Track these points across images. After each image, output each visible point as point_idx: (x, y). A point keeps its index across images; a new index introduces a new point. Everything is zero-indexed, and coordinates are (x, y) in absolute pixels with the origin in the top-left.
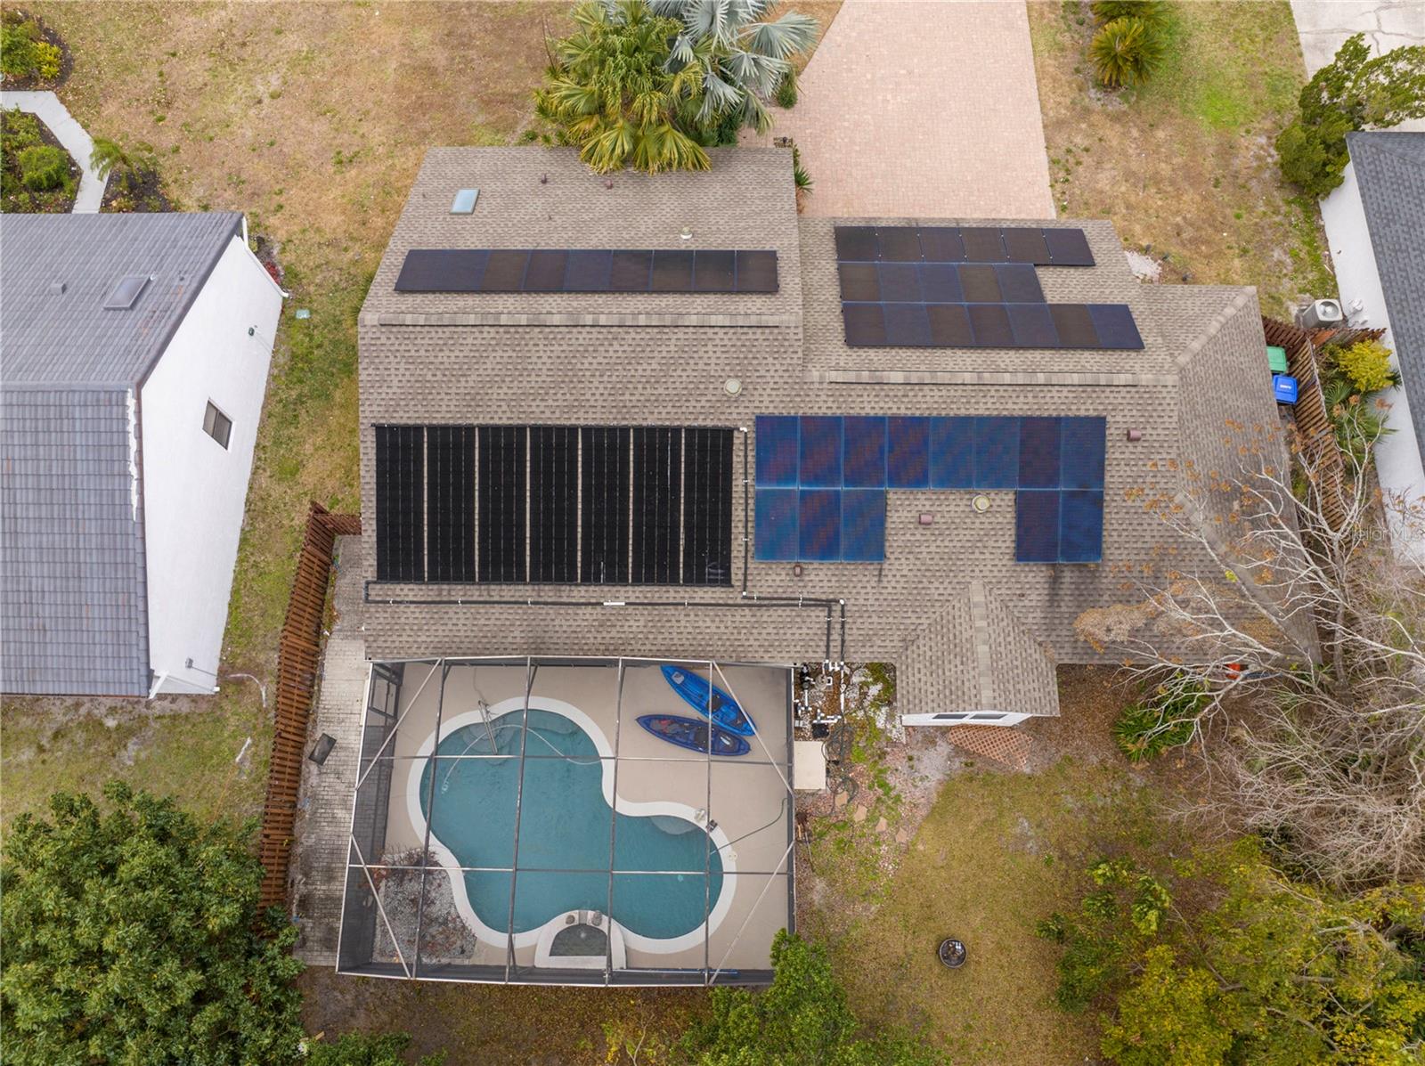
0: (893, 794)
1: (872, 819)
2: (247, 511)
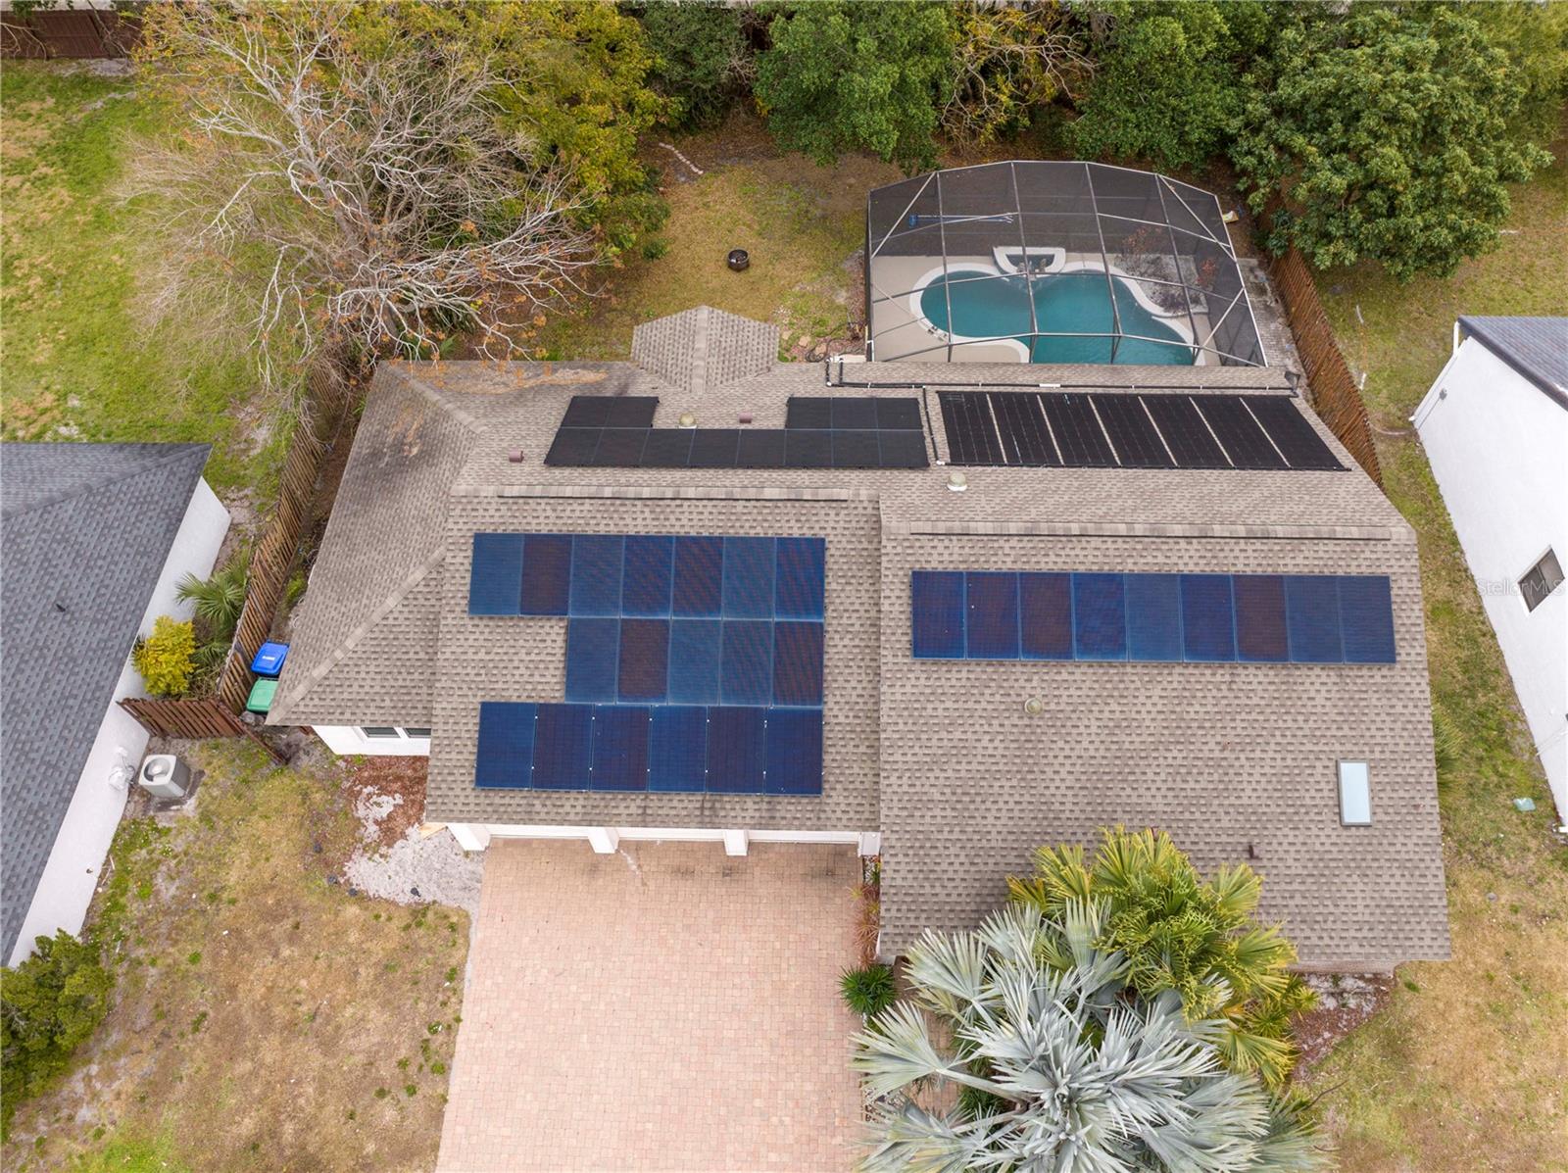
1: (795, 339)
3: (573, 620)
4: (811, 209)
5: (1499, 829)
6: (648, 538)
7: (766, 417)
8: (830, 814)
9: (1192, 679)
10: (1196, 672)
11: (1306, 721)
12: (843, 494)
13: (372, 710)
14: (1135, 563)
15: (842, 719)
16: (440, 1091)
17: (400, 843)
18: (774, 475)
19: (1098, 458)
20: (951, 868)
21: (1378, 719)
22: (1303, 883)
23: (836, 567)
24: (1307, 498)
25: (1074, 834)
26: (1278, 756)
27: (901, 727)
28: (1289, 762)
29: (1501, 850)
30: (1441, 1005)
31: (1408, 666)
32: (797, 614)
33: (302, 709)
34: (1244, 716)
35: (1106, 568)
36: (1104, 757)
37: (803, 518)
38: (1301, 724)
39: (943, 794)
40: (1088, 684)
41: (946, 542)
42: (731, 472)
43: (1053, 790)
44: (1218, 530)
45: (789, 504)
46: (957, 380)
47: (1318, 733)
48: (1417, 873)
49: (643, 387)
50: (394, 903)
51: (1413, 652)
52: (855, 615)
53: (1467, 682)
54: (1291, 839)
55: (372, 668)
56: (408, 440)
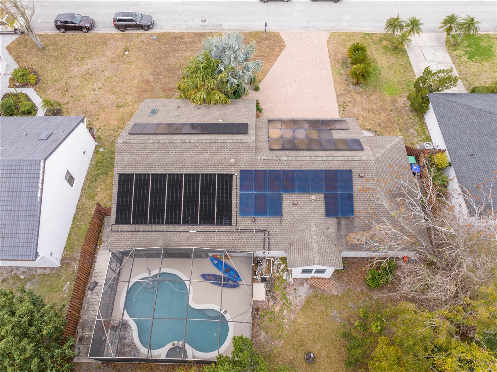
0: (289, 301)
1: (281, 310)
2: (77, 209)
53: (97, 177)
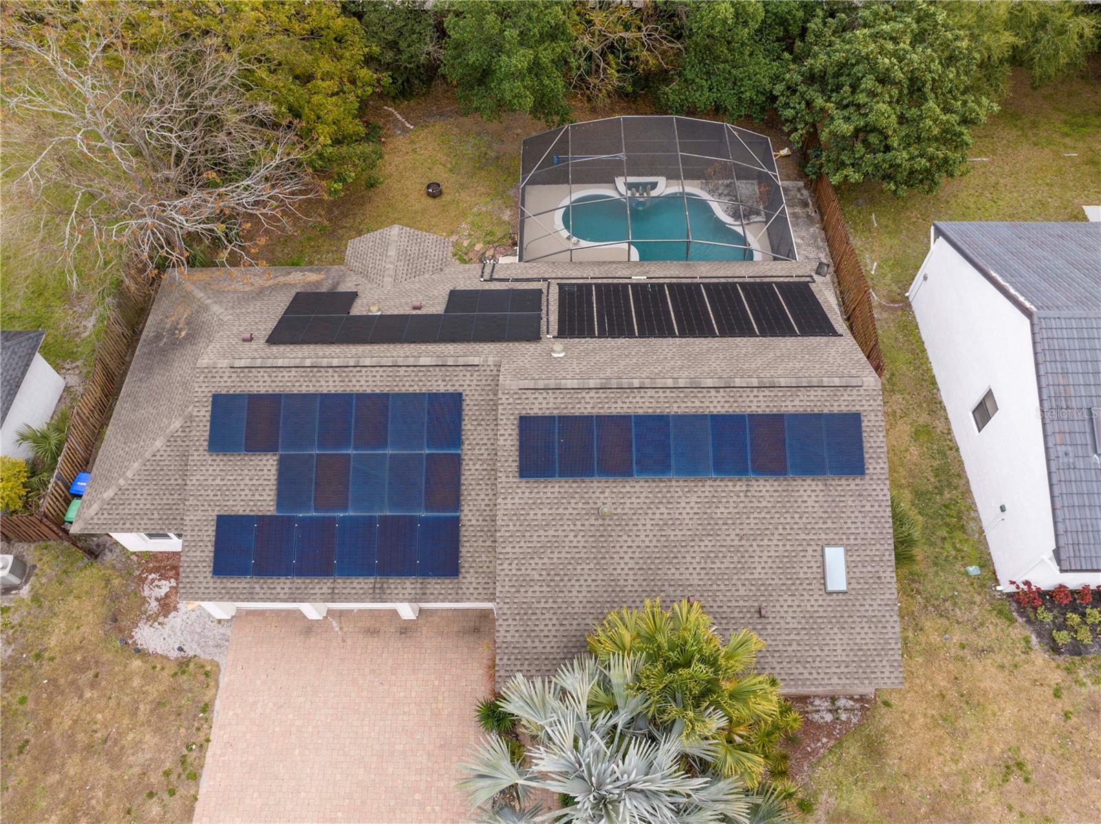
1: (472, 245)
3: (281, 455)
4: (488, 152)
5: (954, 589)
6: (336, 396)
7: (433, 305)
8: (465, 590)
9: (719, 489)
10: (722, 484)
11: (800, 518)
12: (476, 361)
13: (146, 521)
14: (679, 407)
15: (474, 522)
16: (192, 792)
17: (173, 614)
18: (430, 347)
19: (664, 330)
20: (546, 629)
21: (852, 515)
22: (798, 634)
23: (470, 413)
24: (807, 356)
25: (634, 602)
26: (780, 543)
27: (511, 527)
28: (788, 547)
29: (955, 604)
30: (907, 717)
31: (875, 477)
32: (442, 448)
33: (95, 521)
34: (756, 515)
35: (658, 411)
36: (655, 547)
37: (447, 379)
38: (797, 520)
39: (541, 575)
40: (644, 494)
41: (545, 395)
42: (399, 346)
43: (619, 571)
44: (738, 382)
45: (437, 369)
46: (574, 275)
47: (809, 526)
48: (880, 625)
49: (349, 284)
50: (167, 658)
51: (878, 467)
52: (484, 447)
53: (937, 484)
54: (789, 603)
55: (145, 491)
56: (179, 327)
